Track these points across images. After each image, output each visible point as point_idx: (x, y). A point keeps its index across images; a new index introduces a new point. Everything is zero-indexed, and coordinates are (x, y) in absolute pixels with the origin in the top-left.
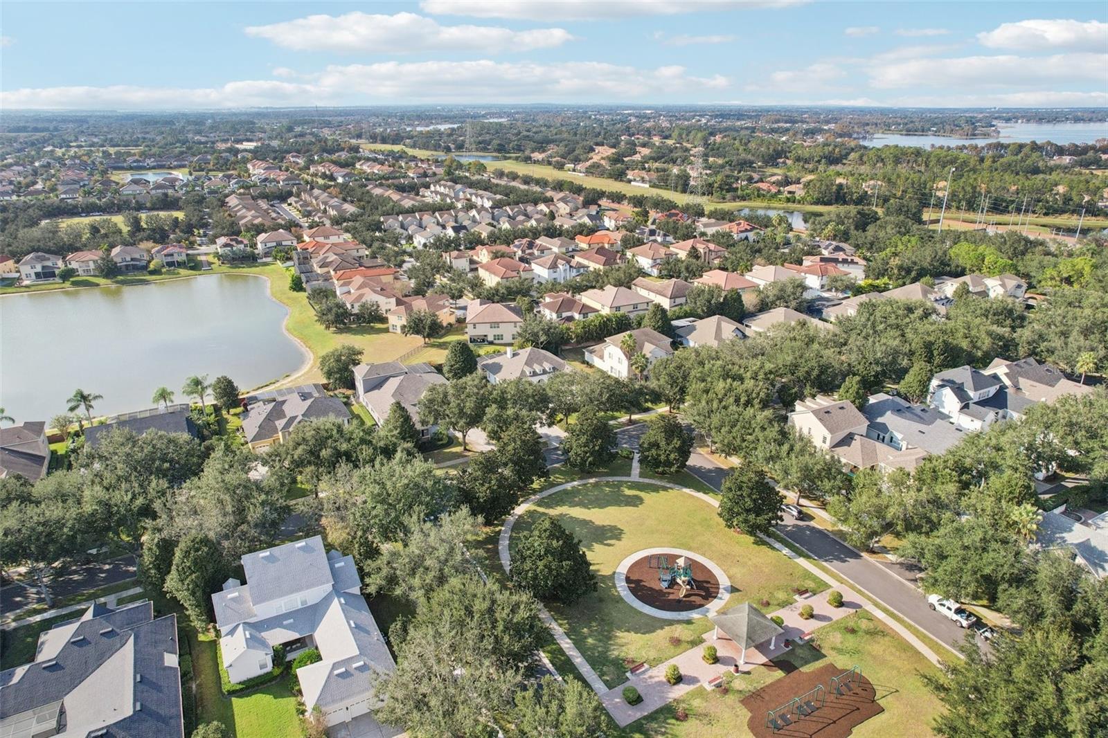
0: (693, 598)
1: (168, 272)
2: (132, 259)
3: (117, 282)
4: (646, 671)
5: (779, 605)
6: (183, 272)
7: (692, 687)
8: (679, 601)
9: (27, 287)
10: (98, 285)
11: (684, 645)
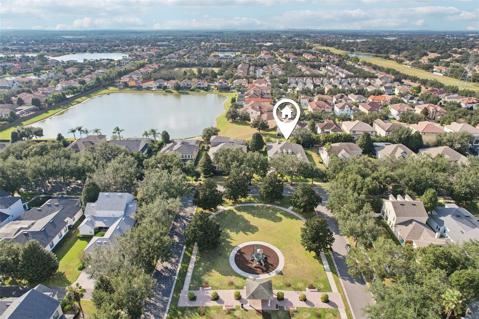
0: (257, 269)
1: (197, 91)
2: (187, 85)
3: (179, 92)
4: (208, 290)
5: (294, 289)
6: (202, 91)
7: (218, 305)
8: (251, 268)
9: (152, 91)
10: (173, 93)
11: (233, 287)
